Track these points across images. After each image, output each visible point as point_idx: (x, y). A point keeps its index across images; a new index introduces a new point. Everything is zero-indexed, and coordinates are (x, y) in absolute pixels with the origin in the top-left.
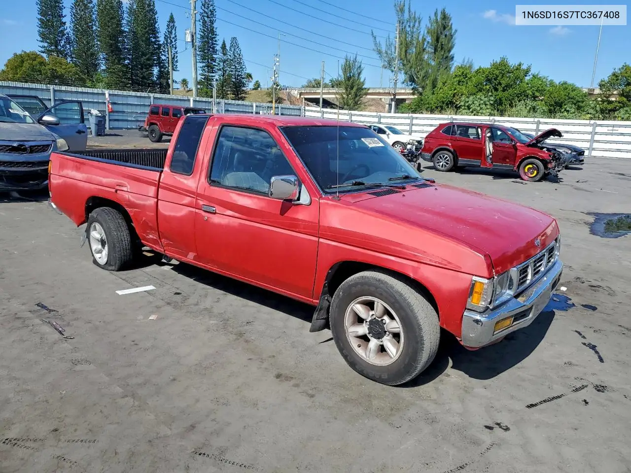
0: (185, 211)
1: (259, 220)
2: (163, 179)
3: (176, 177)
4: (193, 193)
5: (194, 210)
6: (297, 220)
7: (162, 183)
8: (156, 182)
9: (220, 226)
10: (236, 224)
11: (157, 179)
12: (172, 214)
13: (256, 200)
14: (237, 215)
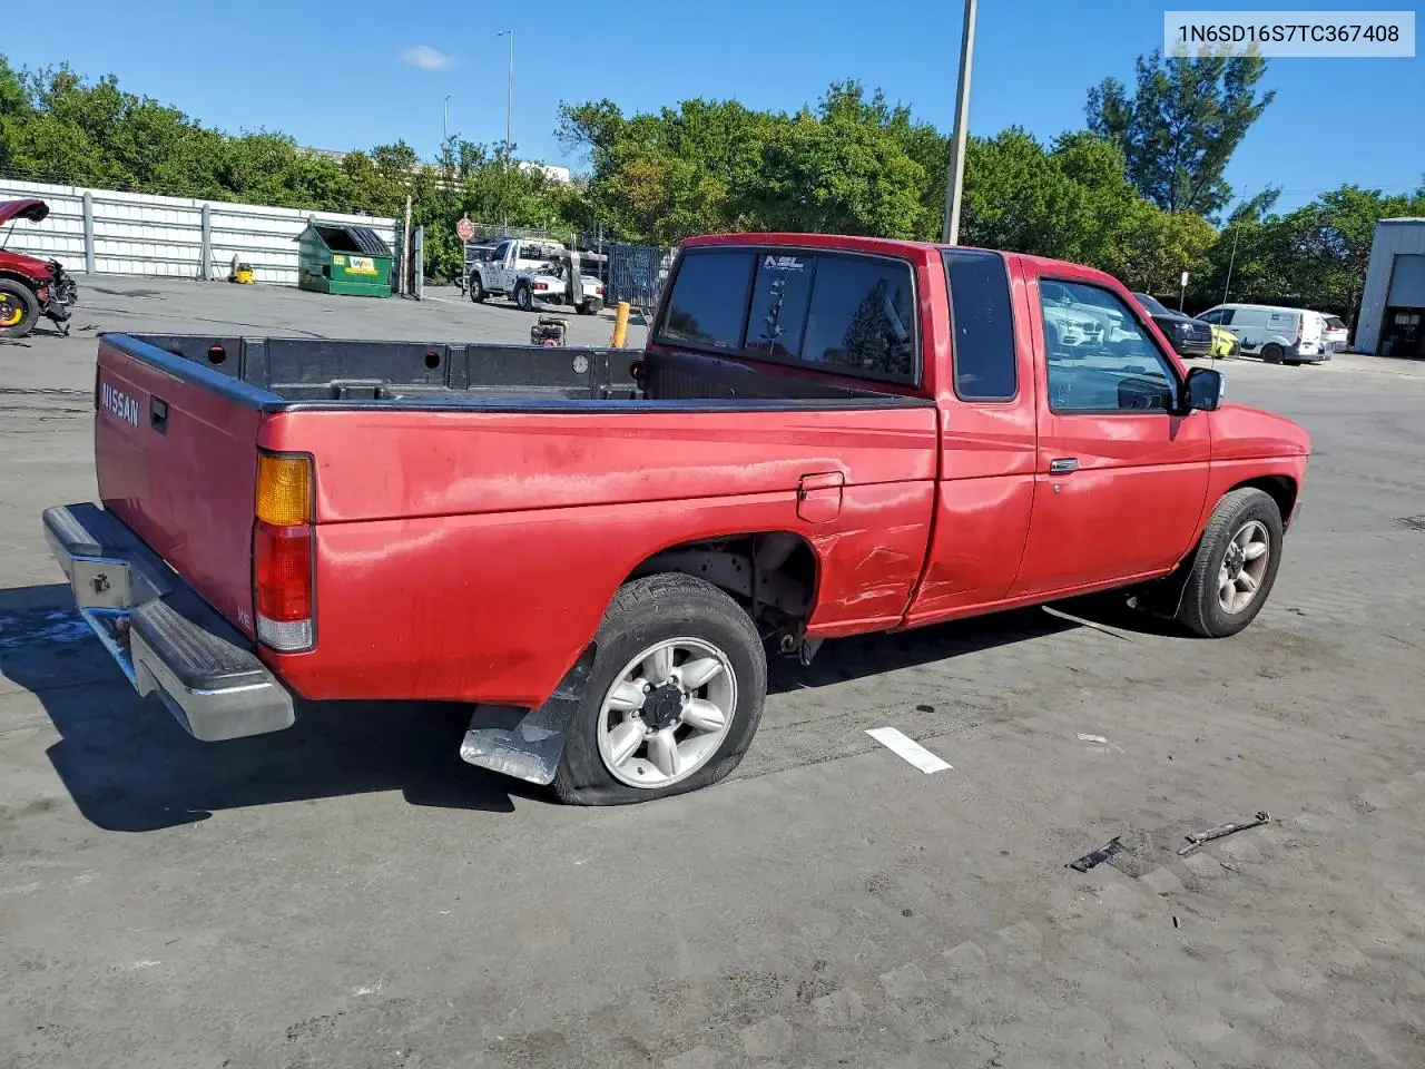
0: (1011, 486)
1: (1144, 459)
2: (949, 422)
3: (981, 410)
4: (1027, 440)
5: (1030, 478)
6: (1190, 442)
7: (950, 434)
8: (932, 436)
9: (1083, 494)
10: (1108, 482)
11: (933, 427)
12: (980, 505)
13: (1136, 425)
14: (1112, 461)
